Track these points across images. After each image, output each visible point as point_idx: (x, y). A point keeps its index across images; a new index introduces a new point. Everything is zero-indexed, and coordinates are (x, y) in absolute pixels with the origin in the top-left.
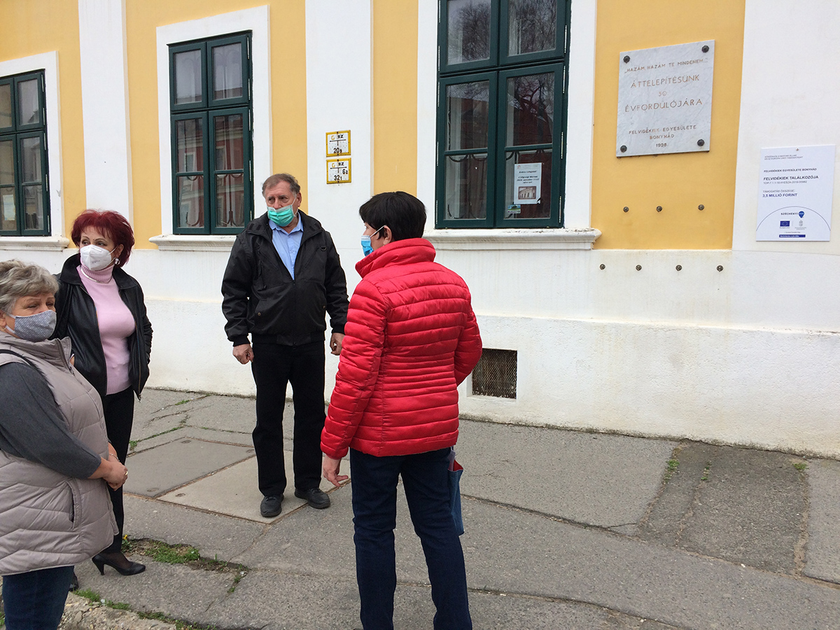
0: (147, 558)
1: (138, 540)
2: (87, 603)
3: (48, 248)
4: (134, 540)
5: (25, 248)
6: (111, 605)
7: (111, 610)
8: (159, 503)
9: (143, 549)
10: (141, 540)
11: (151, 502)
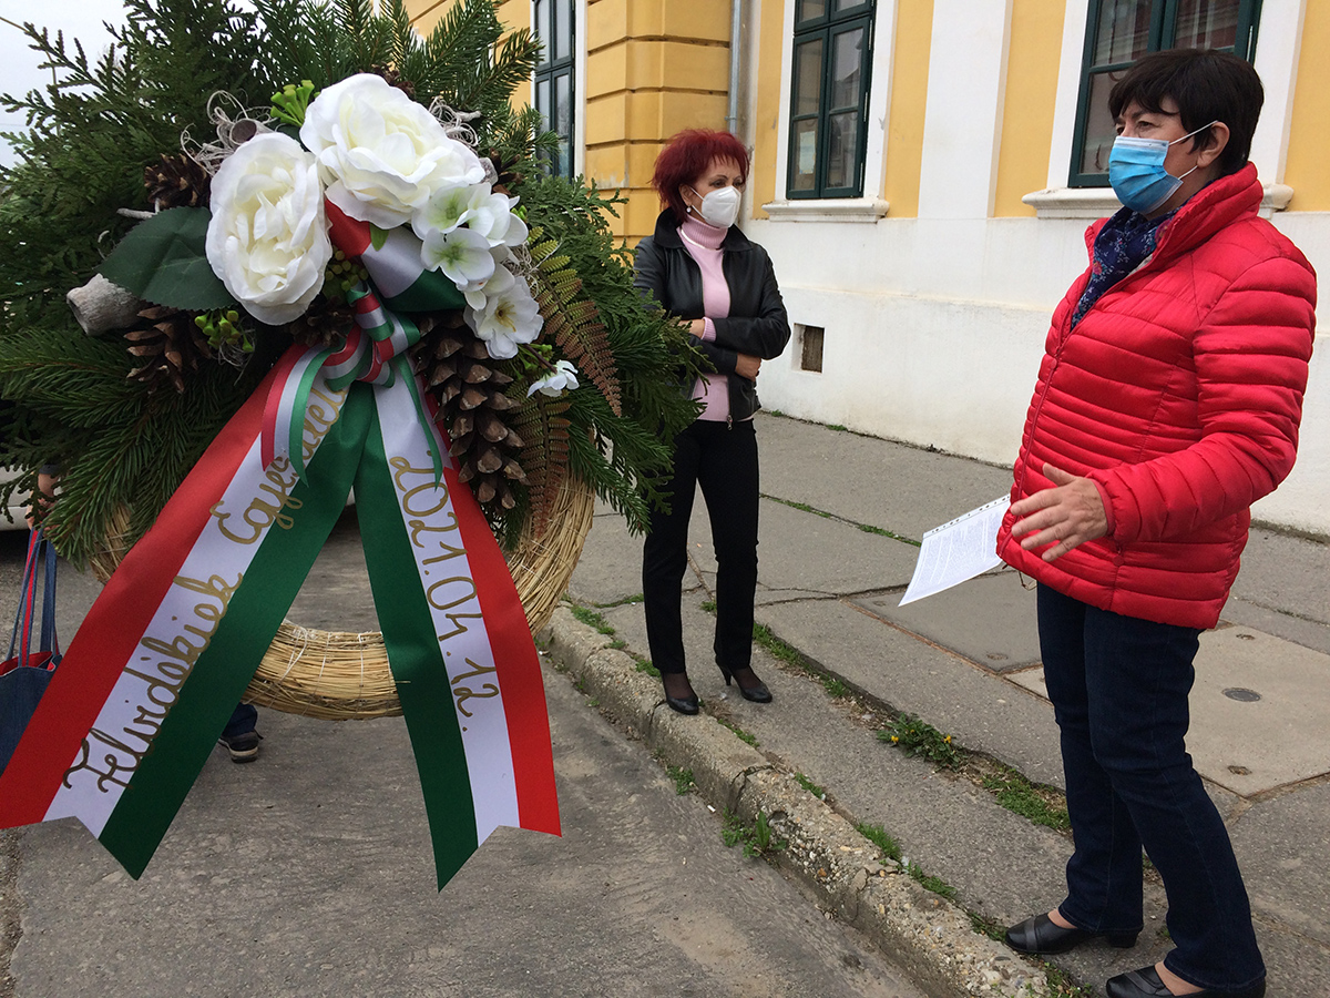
0: (984, 792)
1: (969, 752)
2: (876, 855)
3: (855, 218)
4: (962, 750)
5: (824, 218)
6: (919, 876)
7: (918, 887)
8: (1009, 687)
9: (978, 772)
10: (977, 753)
11: (992, 680)
